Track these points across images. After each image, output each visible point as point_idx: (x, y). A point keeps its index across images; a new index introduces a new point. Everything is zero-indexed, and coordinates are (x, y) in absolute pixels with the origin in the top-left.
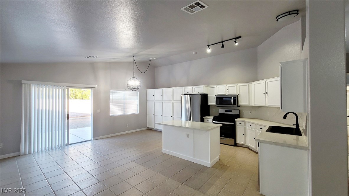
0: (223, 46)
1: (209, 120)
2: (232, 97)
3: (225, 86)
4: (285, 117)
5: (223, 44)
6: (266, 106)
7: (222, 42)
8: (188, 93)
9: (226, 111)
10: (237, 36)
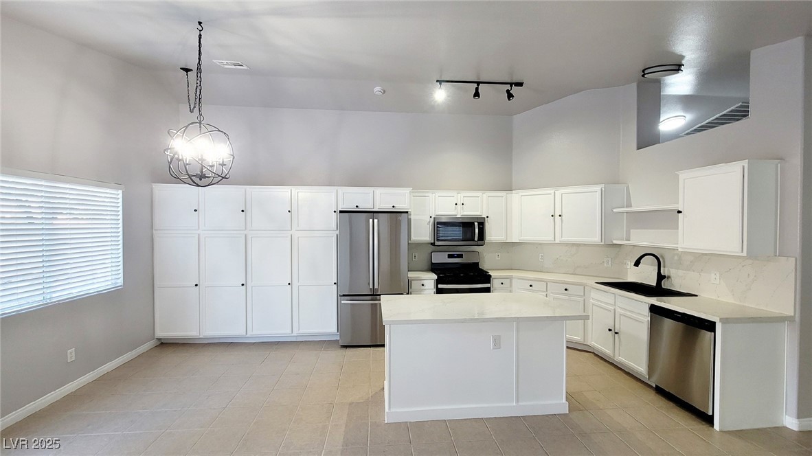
0: (477, 94)
1: (424, 282)
2: (476, 224)
3: (454, 194)
4: (637, 264)
5: (477, 89)
6: (554, 242)
7: (478, 83)
8: (357, 206)
9: (450, 256)
10: (515, 81)
